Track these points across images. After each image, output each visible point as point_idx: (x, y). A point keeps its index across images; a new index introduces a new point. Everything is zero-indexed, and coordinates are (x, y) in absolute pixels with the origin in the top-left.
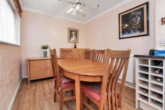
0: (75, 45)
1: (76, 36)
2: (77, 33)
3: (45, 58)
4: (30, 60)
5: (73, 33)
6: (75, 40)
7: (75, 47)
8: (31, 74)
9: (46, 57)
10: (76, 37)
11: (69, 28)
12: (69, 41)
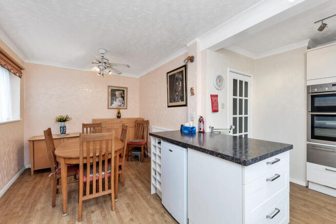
0: (119, 113)
1: (123, 97)
2: (124, 94)
3: (63, 136)
4: (33, 141)
5: (117, 93)
6: (120, 104)
7: (119, 117)
8: (35, 161)
9: (65, 133)
10: (124, 100)
11: (109, 87)
12: (110, 107)
